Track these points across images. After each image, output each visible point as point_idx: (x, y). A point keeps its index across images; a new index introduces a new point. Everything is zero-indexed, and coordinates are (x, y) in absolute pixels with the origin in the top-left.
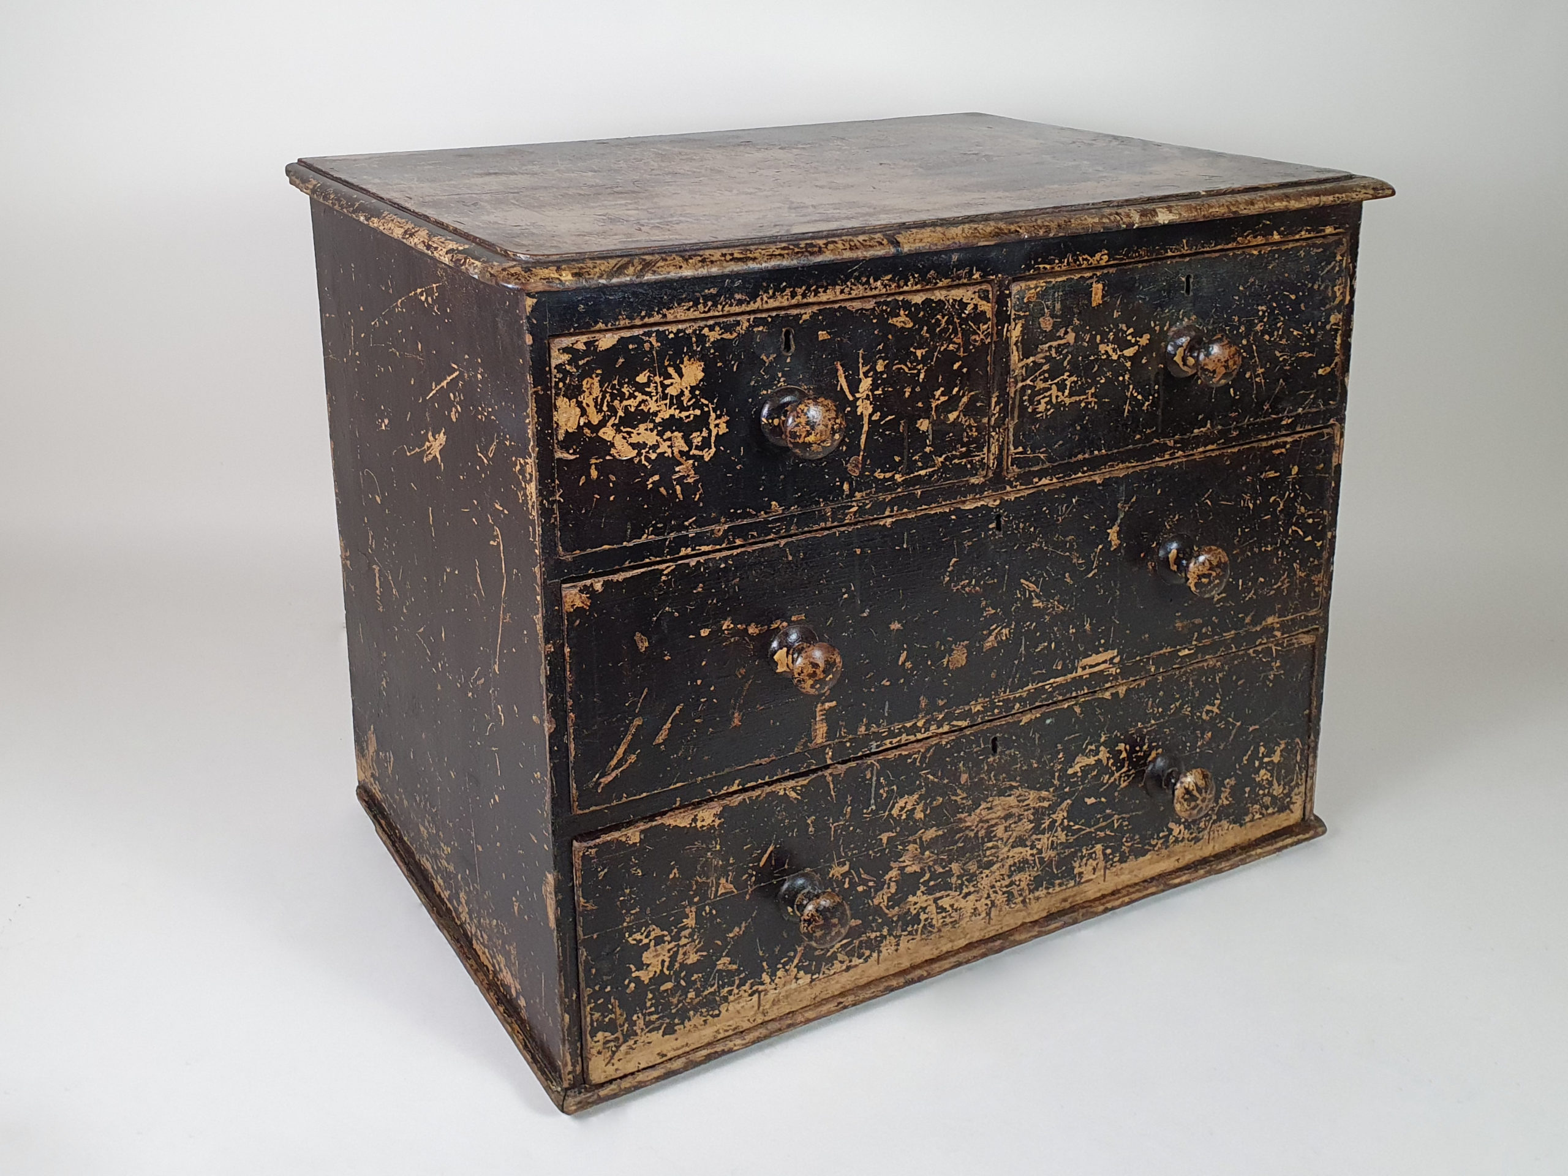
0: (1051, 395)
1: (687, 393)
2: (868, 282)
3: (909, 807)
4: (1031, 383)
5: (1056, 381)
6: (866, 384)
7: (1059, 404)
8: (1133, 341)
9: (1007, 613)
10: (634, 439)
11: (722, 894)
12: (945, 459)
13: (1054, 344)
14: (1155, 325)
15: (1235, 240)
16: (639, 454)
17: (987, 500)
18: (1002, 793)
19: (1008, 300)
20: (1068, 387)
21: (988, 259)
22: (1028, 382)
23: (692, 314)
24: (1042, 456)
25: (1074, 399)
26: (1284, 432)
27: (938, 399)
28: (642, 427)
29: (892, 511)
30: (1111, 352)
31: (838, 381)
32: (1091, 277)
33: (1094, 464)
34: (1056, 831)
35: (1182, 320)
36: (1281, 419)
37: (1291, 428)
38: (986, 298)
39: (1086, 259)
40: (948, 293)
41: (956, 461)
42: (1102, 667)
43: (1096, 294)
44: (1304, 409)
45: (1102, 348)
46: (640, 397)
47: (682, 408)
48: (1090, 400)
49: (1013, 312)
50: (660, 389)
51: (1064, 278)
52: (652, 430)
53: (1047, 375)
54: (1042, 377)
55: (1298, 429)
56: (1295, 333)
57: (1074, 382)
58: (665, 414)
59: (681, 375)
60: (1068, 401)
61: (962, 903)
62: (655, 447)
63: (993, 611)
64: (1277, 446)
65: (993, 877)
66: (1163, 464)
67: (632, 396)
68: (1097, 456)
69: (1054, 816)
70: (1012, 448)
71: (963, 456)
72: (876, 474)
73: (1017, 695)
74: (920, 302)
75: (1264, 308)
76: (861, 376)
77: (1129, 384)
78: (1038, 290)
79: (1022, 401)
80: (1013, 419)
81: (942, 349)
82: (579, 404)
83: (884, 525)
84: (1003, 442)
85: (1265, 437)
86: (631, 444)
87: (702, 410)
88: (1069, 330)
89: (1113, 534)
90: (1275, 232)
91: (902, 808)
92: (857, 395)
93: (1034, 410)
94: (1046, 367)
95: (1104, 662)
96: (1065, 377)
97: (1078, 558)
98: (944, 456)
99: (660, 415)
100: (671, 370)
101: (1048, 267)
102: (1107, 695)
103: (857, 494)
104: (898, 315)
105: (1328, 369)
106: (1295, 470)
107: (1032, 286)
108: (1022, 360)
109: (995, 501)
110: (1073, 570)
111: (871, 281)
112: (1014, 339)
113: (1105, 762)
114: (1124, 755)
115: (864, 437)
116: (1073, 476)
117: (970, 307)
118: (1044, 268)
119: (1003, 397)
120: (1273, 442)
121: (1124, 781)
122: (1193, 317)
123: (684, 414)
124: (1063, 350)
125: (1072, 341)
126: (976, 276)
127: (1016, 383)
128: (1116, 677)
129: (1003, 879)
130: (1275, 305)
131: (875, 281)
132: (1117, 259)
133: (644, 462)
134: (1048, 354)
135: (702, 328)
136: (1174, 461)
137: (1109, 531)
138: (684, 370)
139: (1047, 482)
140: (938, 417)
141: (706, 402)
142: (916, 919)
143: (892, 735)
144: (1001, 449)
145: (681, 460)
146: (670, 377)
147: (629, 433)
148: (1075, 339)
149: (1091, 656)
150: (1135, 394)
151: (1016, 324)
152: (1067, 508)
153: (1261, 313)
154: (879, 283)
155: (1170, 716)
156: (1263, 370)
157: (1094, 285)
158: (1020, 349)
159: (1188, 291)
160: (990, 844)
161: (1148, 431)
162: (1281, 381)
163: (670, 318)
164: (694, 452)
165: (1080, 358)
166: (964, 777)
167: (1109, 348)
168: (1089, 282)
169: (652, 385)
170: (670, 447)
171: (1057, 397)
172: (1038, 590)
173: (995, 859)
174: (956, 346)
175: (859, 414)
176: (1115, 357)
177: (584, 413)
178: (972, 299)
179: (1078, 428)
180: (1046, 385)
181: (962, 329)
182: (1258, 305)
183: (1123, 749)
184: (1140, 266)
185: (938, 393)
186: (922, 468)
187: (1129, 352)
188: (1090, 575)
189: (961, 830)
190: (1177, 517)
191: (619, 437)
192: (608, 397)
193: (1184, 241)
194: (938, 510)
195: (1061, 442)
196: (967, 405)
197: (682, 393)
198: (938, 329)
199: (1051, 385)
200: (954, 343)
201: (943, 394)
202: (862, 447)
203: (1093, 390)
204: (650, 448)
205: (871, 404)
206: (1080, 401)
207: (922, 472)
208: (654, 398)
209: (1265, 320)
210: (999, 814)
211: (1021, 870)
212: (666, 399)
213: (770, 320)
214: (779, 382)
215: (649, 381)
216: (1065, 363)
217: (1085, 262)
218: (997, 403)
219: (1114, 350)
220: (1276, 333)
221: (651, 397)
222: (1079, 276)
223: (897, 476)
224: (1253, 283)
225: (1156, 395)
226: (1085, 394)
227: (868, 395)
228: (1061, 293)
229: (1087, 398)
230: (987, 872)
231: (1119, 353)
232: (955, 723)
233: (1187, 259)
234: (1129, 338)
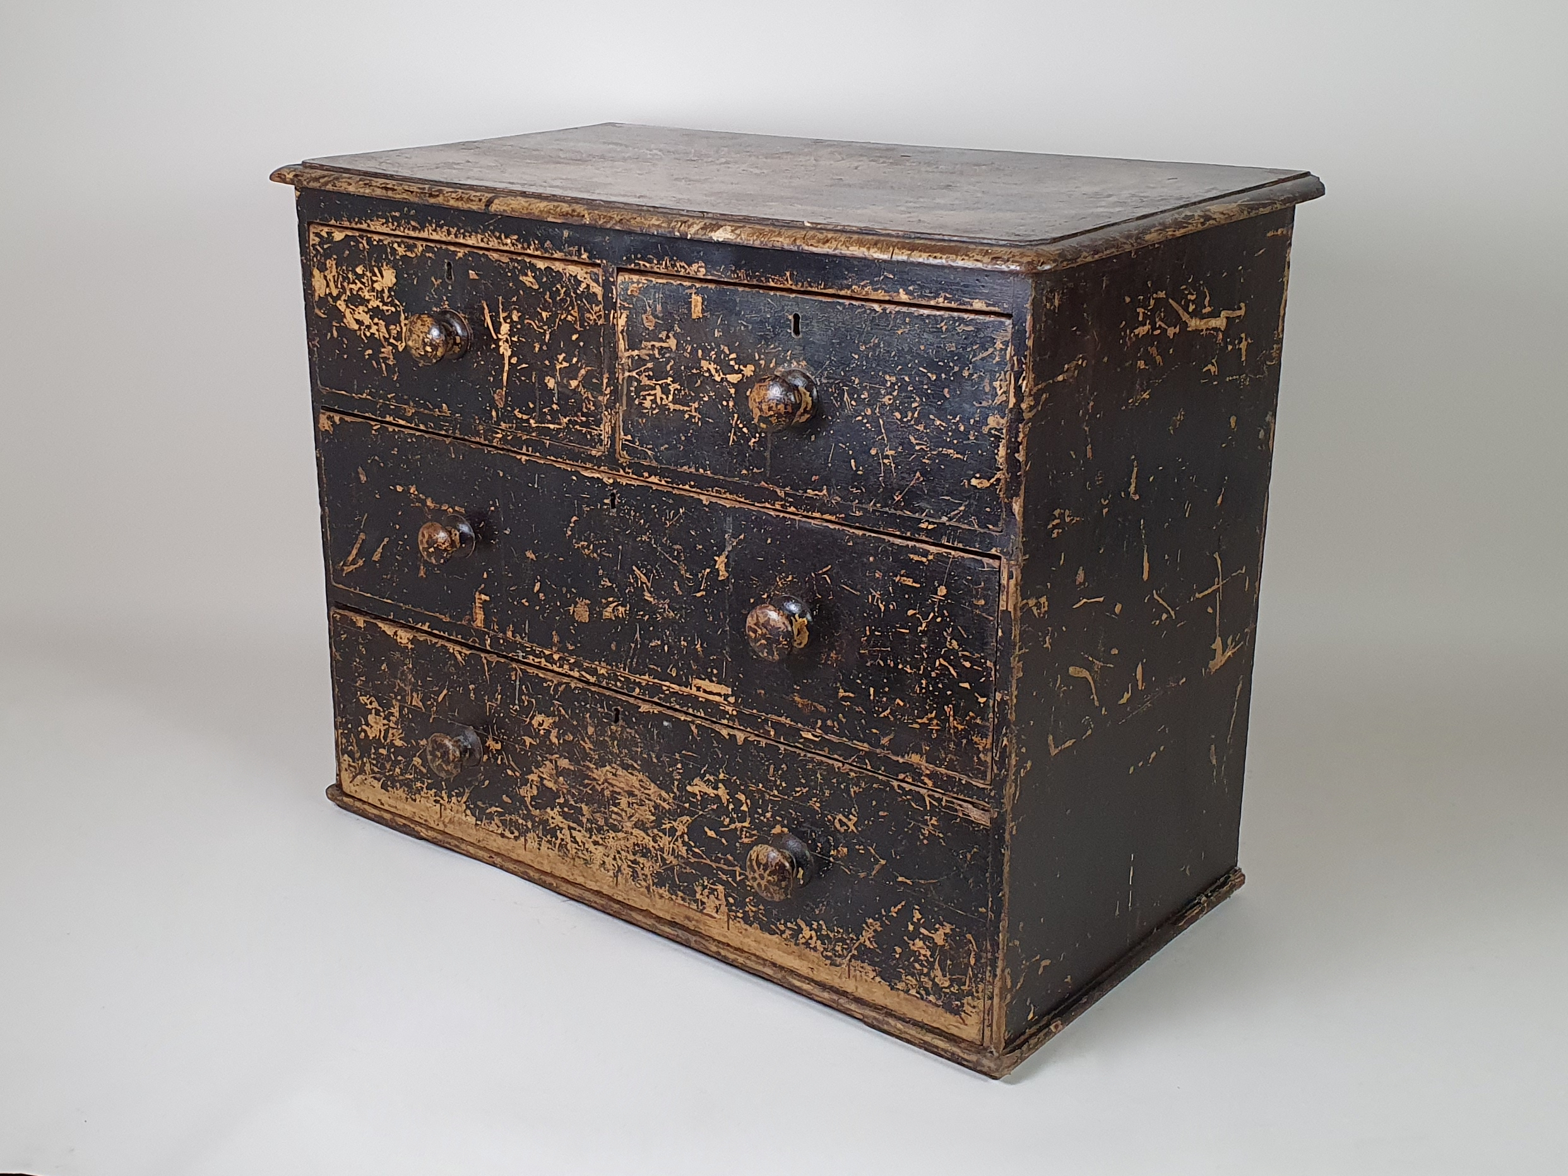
0: (655, 395)
1: (386, 291)
2: (499, 238)
3: (545, 726)
4: (637, 376)
5: (660, 382)
6: (505, 328)
7: (663, 408)
8: (736, 367)
9: (622, 591)
10: (357, 316)
11: (414, 706)
12: (569, 421)
13: (657, 344)
14: (760, 359)
15: (849, 287)
16: (360, 329)
17: (603, 474)
18: (626, 767)
19: (613, 287)
20: (672, 392)
21: (594, 243)
22: (634, 374)
23: (384, 229)
24: (649, 452)
25: (678, 407)
26: (924, 538)
27: (561, 363)
28: (361, 308)
29: (528, 451)
30: (713, 372)
31: (485, 319)
32: (690, 287)
33: (703, 483)
34: (677, 840)
35: (790, 363)
36: (920, 521)
37: (935, 536)
38: (596, 281)
39: (684, 267)
40: (566, 267)
41: (577, 427)
42: (717, 698)
43: (696, 306)
44: (950, 519)
45: (704, 364)
46: (359, 285)
47: (385, 304)
48: (694, 414)
49: (619, 301)
50: (370, 283)
51: (664, 281)
52: (366, 313)
53: (651, 373)
54: (647, 374)
55: (944, 541)
56: (938, 422)
57: (677, 389)
58: (375, 303)
59: (382, 277)
60: (672, 407)
61: (592, 848)
62: (369, 327)
63: (610, 584)
64: (915, 551)
65: (618, 842)
66: (772, 513)
67: (354, 283)
68: (702, 475)
69: (675, 824)
70: (622, 433)
71: (582, 424)
72: (516, 412)
73: (637, 680)
74: (543, 268)
75: (894, 379)
76: (502, 320)
77: (733, 412)
78: (641, 285)
79: (629, 391)
80: (621, 405)
81: (562, 318)
82: (325, 277)
83: (520, 459)
84: (615, 424)
85: (898, 533)
86: (355, 319)
87: (396, 309)
88: (670, 335)
89: (721, 561)
90: (901, 290)
91: (540, 725)
92: (500, 336)
93: (641, 404)
94: (650, 365)
95: (719, 694)
96: (669, 382)
97: (686, 571)
98: (568, 418)
99: (371, 303)
100: (376, 270)
101: (648, 265)
102: (724, 732)
103: (502, 423)
104: (526, 275)
105: (986, 484)
106: (942, 591)
107: (635, 280)
108: (628, 350)
109: (609, 478)
110: (682, 580)
111: (503, 237)
112: (620, 328)
113: (724, 801)
114: (744, 808)
115: (505, 375)
116: (681, 486)
117: (583, 285)
118: (644, 265)
119: (613, 380)
120: (911, 544)
121: (746, 837)
122: (804, 363)
123: (385, 308)
124: (665, 353)
125: (674, 348)
126: (585, 256)
127: (623, 370)
128: (732, 717)
129: (628, 852)
130: (907, 379)
131: (506, 237)
132: (715, 275)
133: (363, 336)
134: (651, 353)
135: (393, 243)
136: (786, 515)
137: (716, 558)
138: (384, 273)
139: (657, 481)
140: (562, 379)
141: (398, 303)
142: (553, 832)
143: (533, 652)
144: (613, 429)
145: (384, 343)
146: (376, 276)
147: (354, 310)
148: (677, 345)
149: (704, 679)
150: (741, 426)
151: (621, 313)
152: (674, 515)
153: (889, 384)
154: (509, 241)
155: (795, 798)
156: (893, 452)
157: (693, 296)
158: (626, 338)
159: (797, 332)
160: (616, 810)
161: (755, 470)
162: (918, 474)
163: (372, 228)
164: (392, 340)
165: (683, 368)
166: (591, 730)
167: (712, 367)
168: (689, 291)
169: (366, 278)
170: (378, 330)
171: (662, 399)
172: (649, 585)
173: (620, 827)
174: (574, 319)
175: (501, 353)
176: (718, 379)
177: (328, 286)
178: (585, 278)
179: (683, 438)
180: (652, 383)
181: (577, 304)
182: (885, 373)
183: (744, 801)
184: (740, 289)
185: (561, 357)
186: (549, 422)
187: (734, 378)
188: (698, 595)
189: (589, 777)
190: (790, 578)
191: (348, 310)
192: (341, 279)
193: (788, 274)
194: (563, 466)
195: (666, 446)
196: (584, 377)
197: (383, 291)
198: (558, 298)
199: (656, 384)
200: (572, 315)
201: (564, 359)
202: (505, 384)
203: (696, 405)
204: (367, 326)
205: (510, 346)
206: (684, 412)
207: (552, 426)
208: (367, 288)
209: (895, 393)
210: (622, 785)
211: (644, 855)
212: (374, 292)
213: (436, 250)
214: (444, 304)
215: (363, 275)
216: (668, 368)
217: (683, 270)
218: (608, 385)
219: (717, 371)
220: (910, 414)
221: (365, 287)
222: (679, 282)
223: (532, 421)
224: (877, 345)
225: (763, 435)
226: (689, 406)
227: (507, 339)
228: (661, 295)
229: (691, 411)
230: (614, 835)
231: (722, 376)
232: (583, 673)
233: (793, 296)
234: (732, 363)
